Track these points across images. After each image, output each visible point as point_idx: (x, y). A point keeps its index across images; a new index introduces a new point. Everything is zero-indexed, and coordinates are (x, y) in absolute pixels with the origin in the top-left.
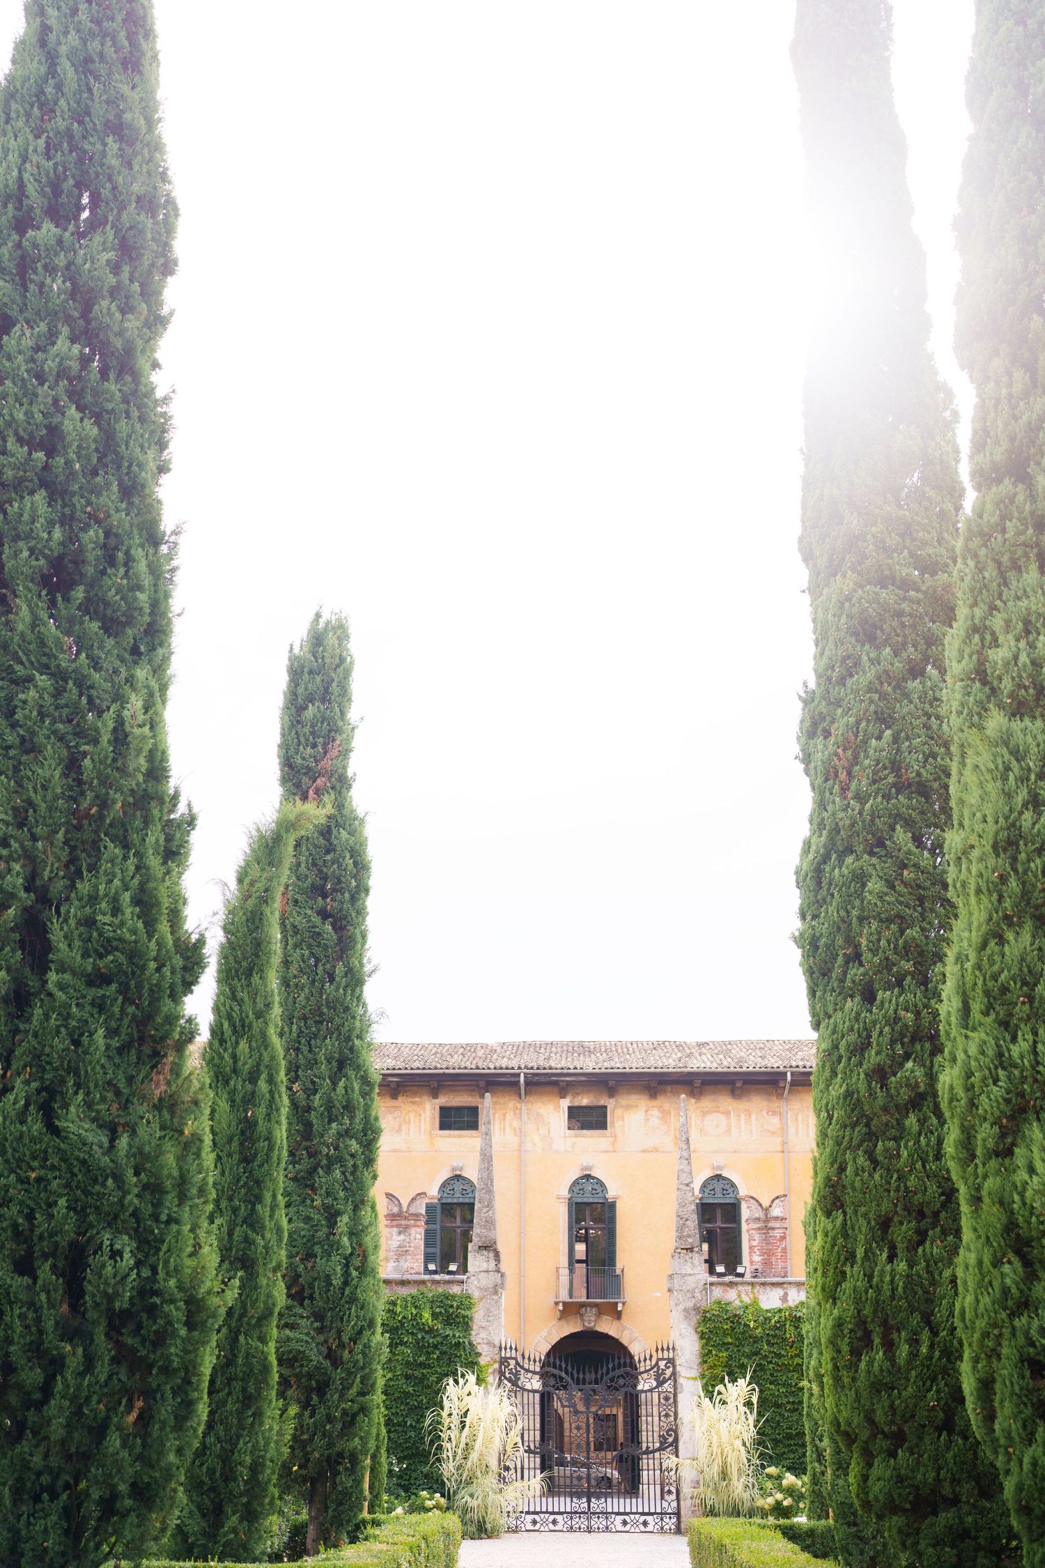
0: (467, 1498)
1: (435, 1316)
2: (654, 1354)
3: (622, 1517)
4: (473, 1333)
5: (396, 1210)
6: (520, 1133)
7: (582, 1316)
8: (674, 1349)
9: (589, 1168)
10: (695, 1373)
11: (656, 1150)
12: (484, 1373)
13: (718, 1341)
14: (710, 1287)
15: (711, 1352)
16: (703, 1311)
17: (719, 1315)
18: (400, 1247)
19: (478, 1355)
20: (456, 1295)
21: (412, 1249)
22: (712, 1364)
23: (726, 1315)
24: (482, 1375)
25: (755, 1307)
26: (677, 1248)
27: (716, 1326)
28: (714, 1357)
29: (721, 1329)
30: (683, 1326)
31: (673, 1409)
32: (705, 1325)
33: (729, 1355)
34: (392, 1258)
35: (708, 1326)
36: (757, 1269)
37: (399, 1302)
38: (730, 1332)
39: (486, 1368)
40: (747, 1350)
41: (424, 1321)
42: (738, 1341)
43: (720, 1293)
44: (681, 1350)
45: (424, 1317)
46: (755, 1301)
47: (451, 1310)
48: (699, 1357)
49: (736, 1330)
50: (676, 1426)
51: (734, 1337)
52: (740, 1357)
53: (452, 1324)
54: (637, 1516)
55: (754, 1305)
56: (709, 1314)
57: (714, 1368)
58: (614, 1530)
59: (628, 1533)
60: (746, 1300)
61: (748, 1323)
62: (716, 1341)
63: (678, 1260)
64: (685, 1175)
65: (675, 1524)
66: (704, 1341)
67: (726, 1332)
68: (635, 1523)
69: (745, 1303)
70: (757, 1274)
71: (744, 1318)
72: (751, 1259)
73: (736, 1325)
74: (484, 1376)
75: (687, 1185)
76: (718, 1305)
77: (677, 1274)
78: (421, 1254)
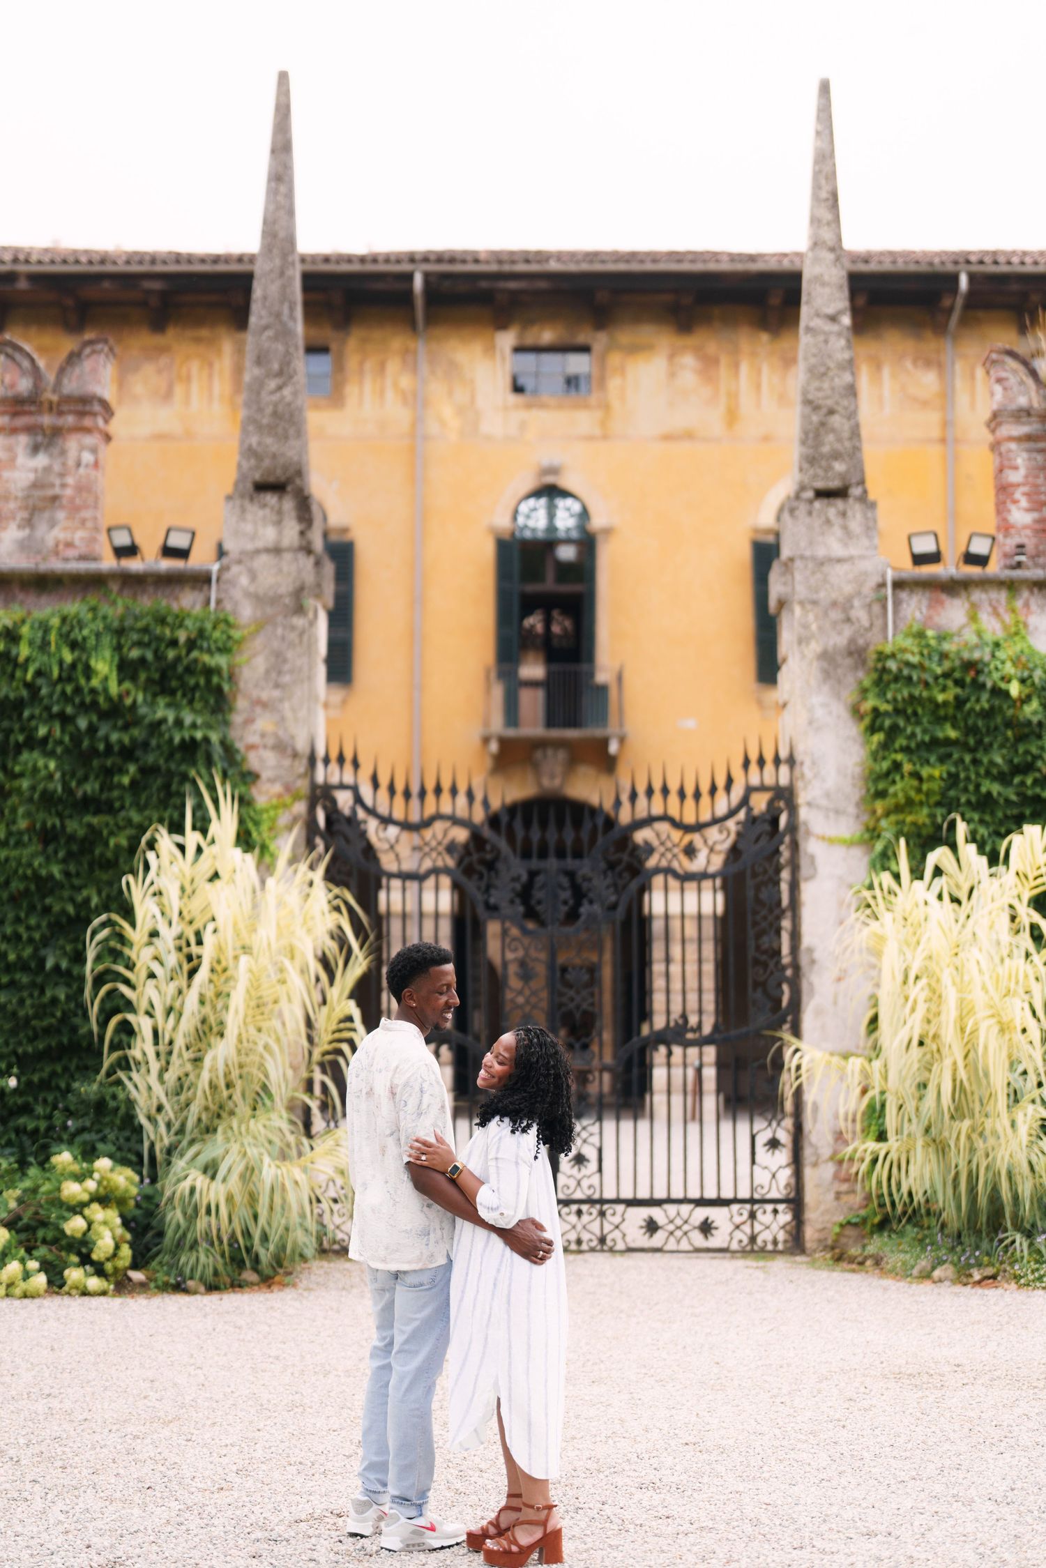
0: (198, 1179)
1: (126, 669)
2: (738, 774)
3: (644, 1212)
4: (237, 719)
5: (24, 385)
6: (417, 401)
7: (535, 765)
8: (791, 761)
9: (557, 473)
10: (848, 827)
11: (689, 436)
12: (264, 827)
13: (919, 737)
14: (894, 594)
15: (897, 766)
16: (874, 656)
17: (921, 667)
18: (35, 485)
19: (249, 779)
20: (189, 615)
21: (69, 492)
22: (901, 798)
23: (940, 665)
24: (260, 833)
25: (1018, 648)
26: (802, 488)
27: (912, 697)
28: (906, 779)
29: (927, 704)
30: (817, 700)
31: (786, 923)
32: (882, 694)
33: (949, 774)
34: (14, 518)
35: (889, 696)
36: (1021, 546)
37: (25, 630)
38: (951, 711)
39: (272, 813)
40: (999, 760)
41: (95, 682)
42: (975, 734)
43: (920, 609)
44: (814, 763)
45: (97, 673)
46: (1017, 634)
47: (171, 654)
48: (860, 783)
49: (968, 706)
50: (796, 967)
51: (962, 724)
52: (980, 780)
53: (172, 693)
54: (685, 1209)
55: (1015, 643)
56: (892, 665)
57: (907, 810)
58: (620, 1246)
59: (658, 1255)
60: (992, 627)
61: (1003, 685)
62: (913, 735)
63: (808, 520)
64: (827, 290)
65: (788, 1228)
66: (879, 737)
67: (942, 712)
68: (679, 1228)
69: (989, 637)
70: (1023, 558)
71: (990, 672)
72: (1005, 520)
73: (967, 690)
74: (265, 835)
75: (833, 319)
76: (916, 641)
77: (802, 557)
78: (96, 507)
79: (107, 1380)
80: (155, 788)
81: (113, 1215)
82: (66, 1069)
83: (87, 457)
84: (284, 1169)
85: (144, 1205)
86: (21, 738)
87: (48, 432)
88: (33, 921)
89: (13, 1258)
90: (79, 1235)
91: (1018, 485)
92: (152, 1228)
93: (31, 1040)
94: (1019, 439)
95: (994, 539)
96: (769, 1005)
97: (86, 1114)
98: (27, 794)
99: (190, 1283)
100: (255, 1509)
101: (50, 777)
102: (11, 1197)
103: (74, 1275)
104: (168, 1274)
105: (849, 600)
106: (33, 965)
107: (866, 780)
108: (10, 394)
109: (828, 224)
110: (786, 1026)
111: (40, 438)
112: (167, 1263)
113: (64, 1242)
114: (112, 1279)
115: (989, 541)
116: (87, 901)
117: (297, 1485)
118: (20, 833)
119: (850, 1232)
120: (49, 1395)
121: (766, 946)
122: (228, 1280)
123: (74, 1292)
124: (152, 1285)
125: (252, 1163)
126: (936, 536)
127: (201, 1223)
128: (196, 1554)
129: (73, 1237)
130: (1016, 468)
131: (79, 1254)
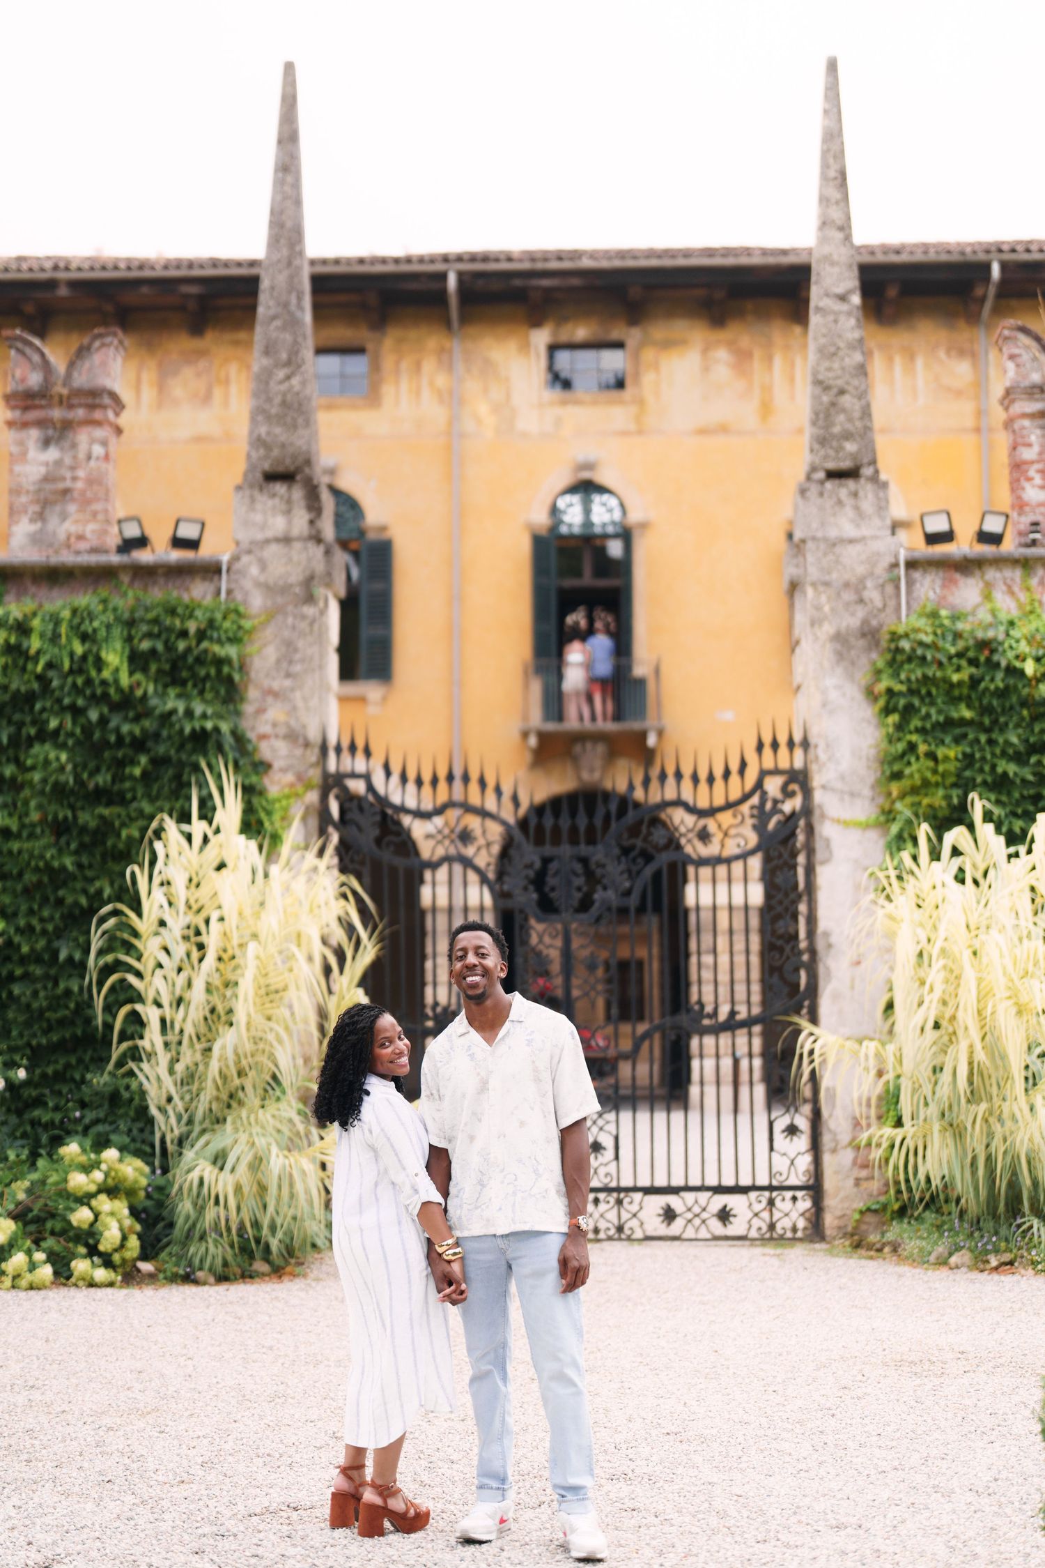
0: (206, 1170)
1: (137, 661)
2: (752, 758)
3: (662, 1200)
4: (248, 708)
5: (34, 379)
6: (453, 400)
7: (575, 760)
8: (806, 744)
9: (589, 466)
10: (864, 809)
11: (723, 429)
12: (276, 817)
13: (934, 718)
14: (907, 575)
15: (912, 747)
16: (887, 637)
17: (934, 646)
18: (46, 479)
19: (261, 769)
20: (199, 606)
21: (79, 485)
22: (917, 780)
23: (954, 644)
24: (272, 823)
25: (1033, 626)
26: (813, 469)
27: (925, 677)
28: (922, 760)
29: (941, 684)
30: (830, 682)
31: (803, 908)
32: (896, 675)
33: (964, 754)
34: (26, 512)
35: (903, 676)
36: (1036, 524)
37: (36, 623)
38: (965, 691)
39: (284, 803)
40: (1014, 740)
41: (106, 674)
42: (990, 714)
43: (934, 589)
44: (828, 746)
45: (108, 665)
46: (1031, 612)
47: (181, 645)
48: (876, 765)
49: (983, 685)
50: (813, 951)
51: (977, 704)
52: (995, 760)
53: (183, 683)
54: (703, 1197)
55: (1030, 622)
56: (905, 645)
57: (923, 791)
58: (639, 1234)
59: (677, 1243)
60: (1006, 605)
61: (1018, 664)
62: (928, 716)
63: (819, 501)
64: (836, 270)
65: (807, 1215)
66: (894, 718)
67: (956, 692)
68: (697, 1215)
69: (1003, 616)
70: (1037, 536)
71: (1004, 651)
72: (1019, 498)
73: (982, 670)
74: (278, 824)
75: (843, 298)
76: (930, 622)
77: (814, 538)
78: (107, 500)
79: (95, 1372)
80: (166, 780)
81: (122, 1207)
82: (80, 1061)
83: (98, 450)
84: (292, 1159)
85: (156, 1196)
86: (33, 731)
87: (58, 425)
88: (46, 913)
89: (19, 1250)
90: (85, 1226)
91: (1032, 462)
92: (163, 1219)
93: (46, 1032)
94: (1032, 416)
95: (1007, 516)
96: (786, 990)
97: (100, 1106)
98: (39, 787)
99: (200, 1274)
100: (210, 1503)
101: (62, 769)
102: (19, 1190)
103: (81, 1266)
104: (177, 1265)
105: (861, 583)
106: (46, 957)
107: (882, 763)
108: (21, 388)
109: (837, 203)
110: (804, 1011)
111: (50, 432)
112: (176, 1255)
113: (71, 1234)
114: (120, 1270)
115: (1003, 519)
116: (99, 892)
117: (260, 1477)
118: (33, 825)
119: (870, 1218)
120: (32, 1387)
121: (781, 931)
122: (238, 1271)
123: (81, 1283)
124: (161, 1276)
125: (260, 1153)
126: (948, 514)
127: (210, 1214)
128: (138, 1550)
129: (79, 1228)
130: (1030, 445)
131: (87, 1245)
